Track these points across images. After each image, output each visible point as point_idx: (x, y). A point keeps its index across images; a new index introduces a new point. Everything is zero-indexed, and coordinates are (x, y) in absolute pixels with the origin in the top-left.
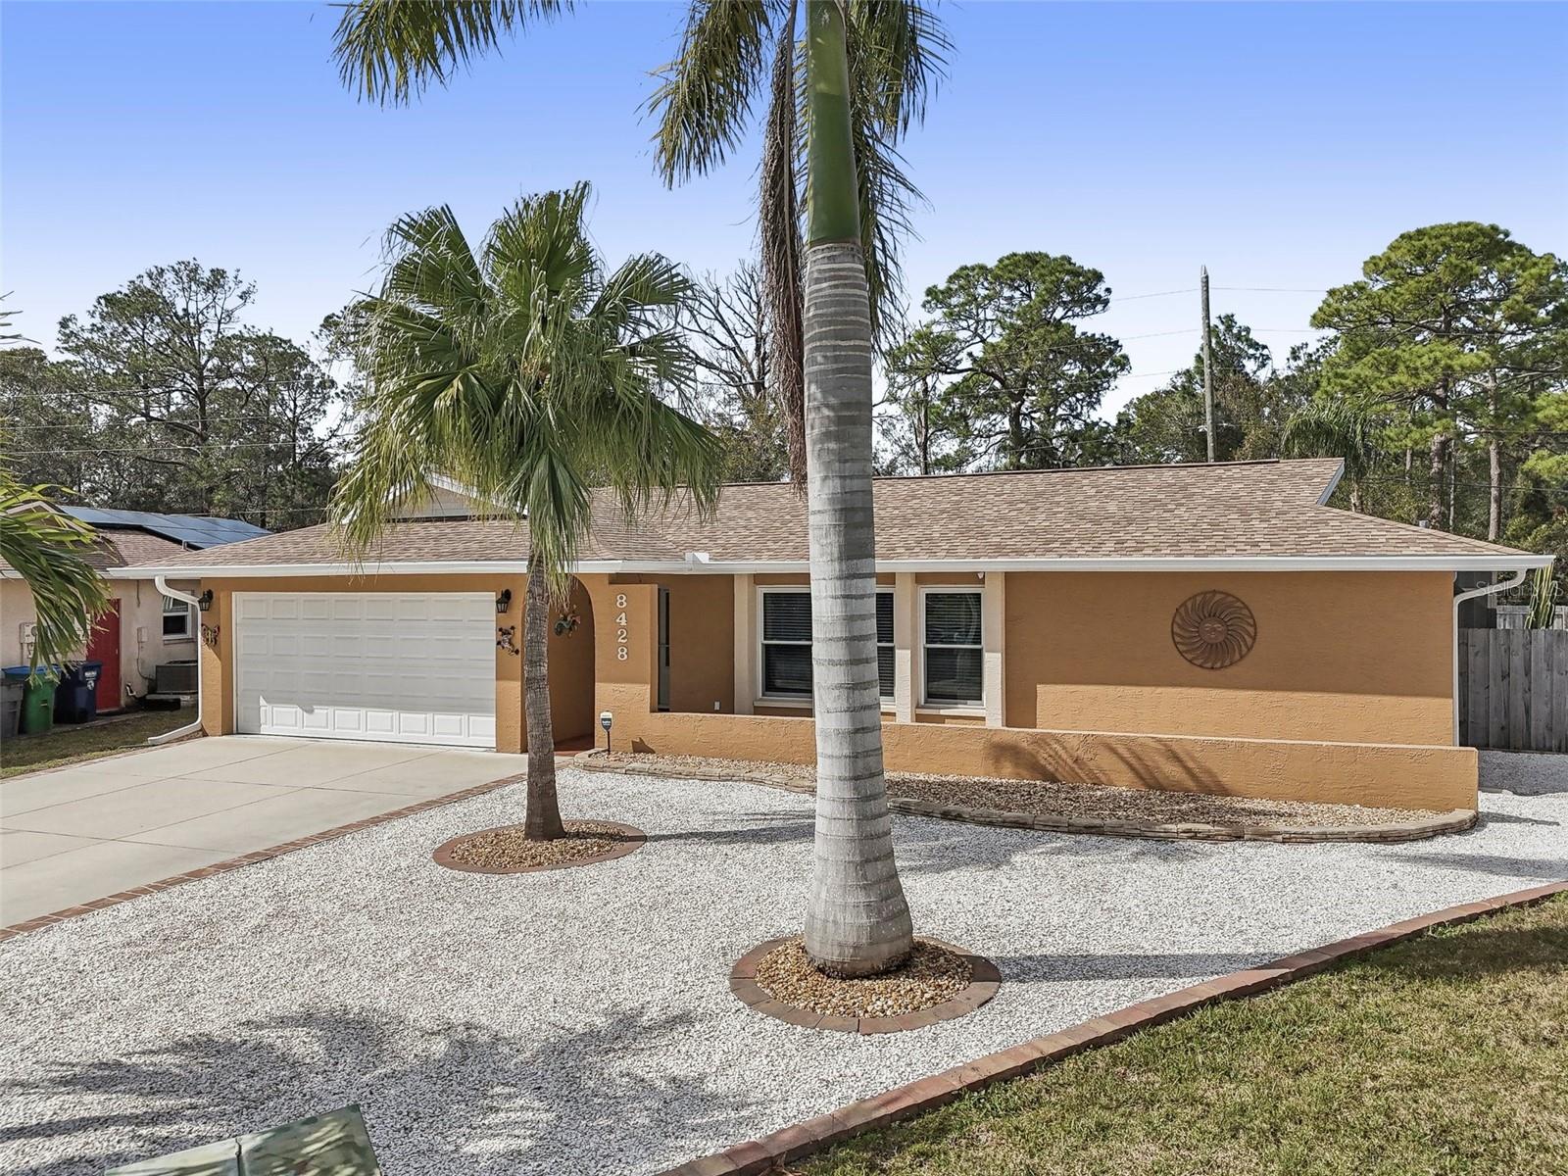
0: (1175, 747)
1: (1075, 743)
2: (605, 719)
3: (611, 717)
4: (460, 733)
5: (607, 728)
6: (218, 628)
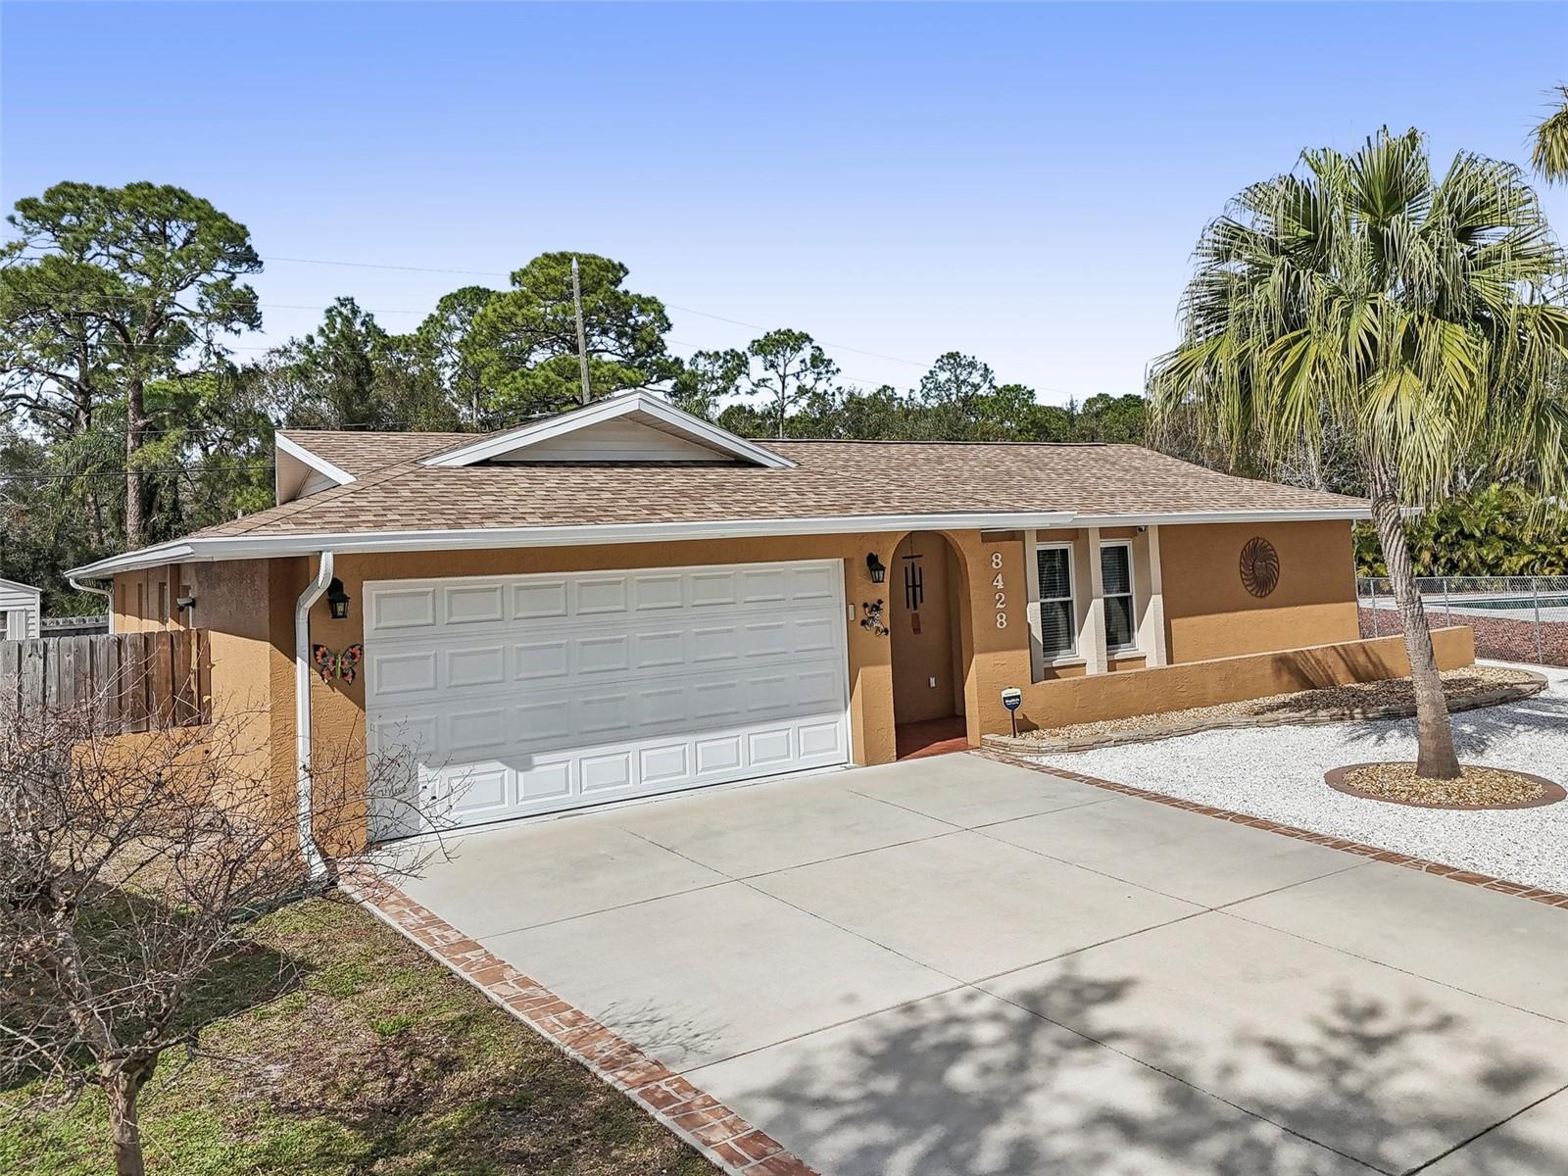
2: (1010, 698)
3: (1019, 693)
4: (788, 755)
5: (1013, 707)
6: (361, 649)
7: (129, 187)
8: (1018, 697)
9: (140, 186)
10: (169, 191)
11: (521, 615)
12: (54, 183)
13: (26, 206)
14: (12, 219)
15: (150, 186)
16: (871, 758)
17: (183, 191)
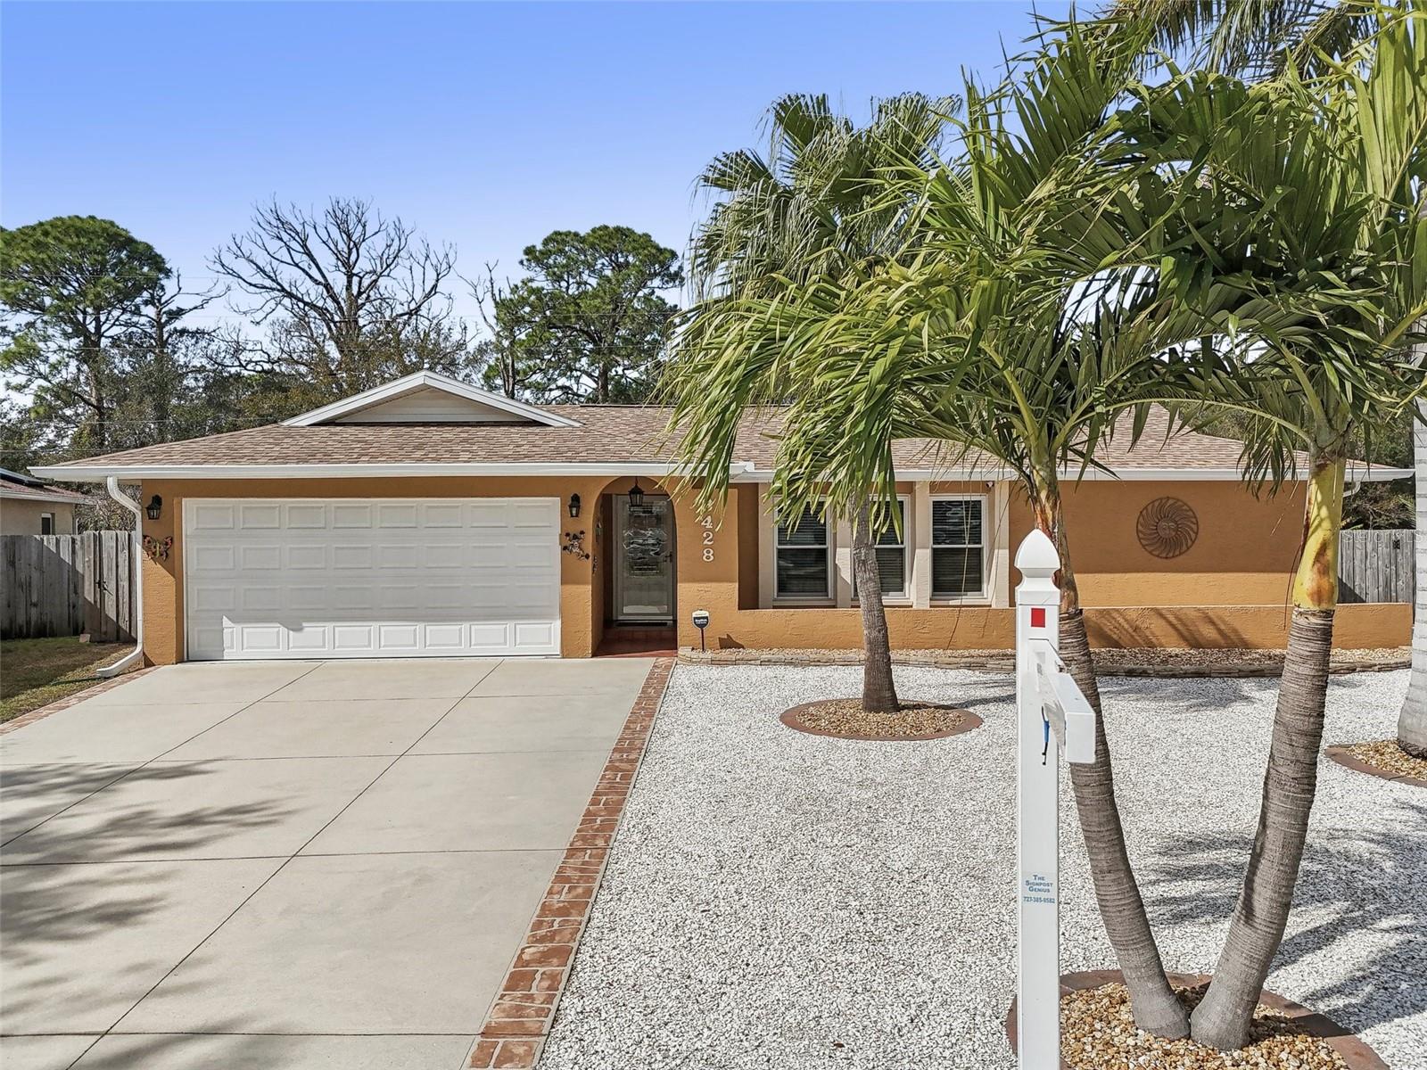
0: (1211, 614)
1: (1134, 616)
2: (699, 618)
3: (707, 615)
4: (505, 643)
5: (702, 626)
6: (172, 540)
7: (594, 231)
8: (707, 618)
9: (600, 229)
10: (618, 229)
11: (292, 526)
12: (548, 233)
13: (529, 251)
14: (521, 262)
15: (606, 227)
16: (566, 652)
17: (628, 229)
